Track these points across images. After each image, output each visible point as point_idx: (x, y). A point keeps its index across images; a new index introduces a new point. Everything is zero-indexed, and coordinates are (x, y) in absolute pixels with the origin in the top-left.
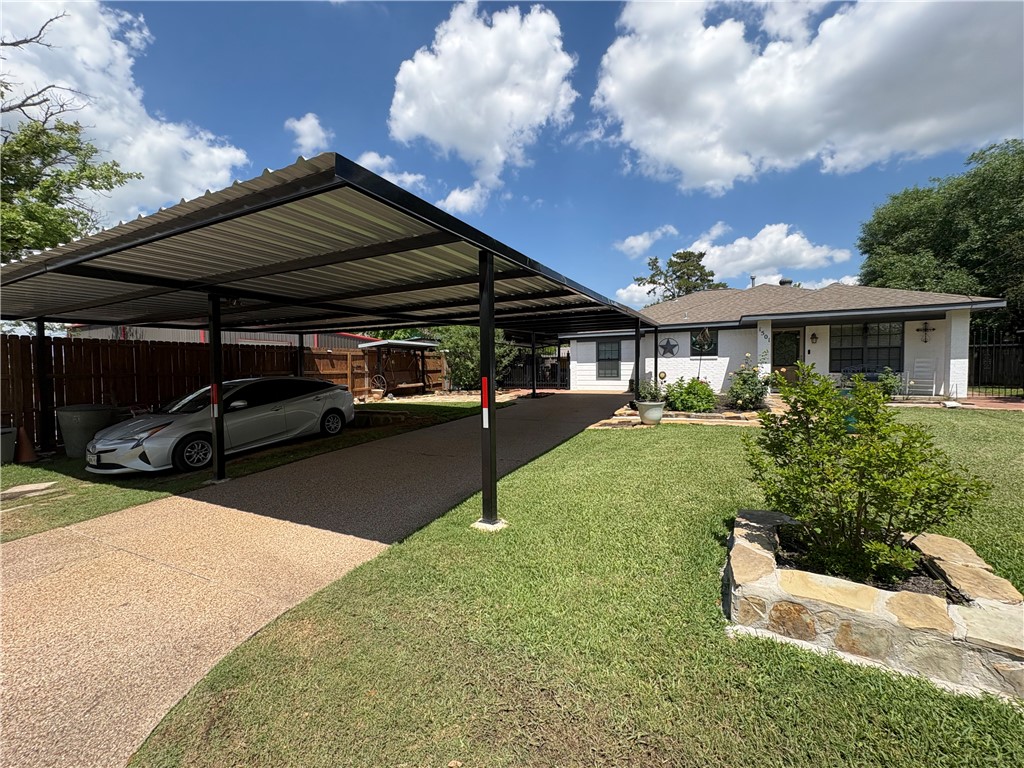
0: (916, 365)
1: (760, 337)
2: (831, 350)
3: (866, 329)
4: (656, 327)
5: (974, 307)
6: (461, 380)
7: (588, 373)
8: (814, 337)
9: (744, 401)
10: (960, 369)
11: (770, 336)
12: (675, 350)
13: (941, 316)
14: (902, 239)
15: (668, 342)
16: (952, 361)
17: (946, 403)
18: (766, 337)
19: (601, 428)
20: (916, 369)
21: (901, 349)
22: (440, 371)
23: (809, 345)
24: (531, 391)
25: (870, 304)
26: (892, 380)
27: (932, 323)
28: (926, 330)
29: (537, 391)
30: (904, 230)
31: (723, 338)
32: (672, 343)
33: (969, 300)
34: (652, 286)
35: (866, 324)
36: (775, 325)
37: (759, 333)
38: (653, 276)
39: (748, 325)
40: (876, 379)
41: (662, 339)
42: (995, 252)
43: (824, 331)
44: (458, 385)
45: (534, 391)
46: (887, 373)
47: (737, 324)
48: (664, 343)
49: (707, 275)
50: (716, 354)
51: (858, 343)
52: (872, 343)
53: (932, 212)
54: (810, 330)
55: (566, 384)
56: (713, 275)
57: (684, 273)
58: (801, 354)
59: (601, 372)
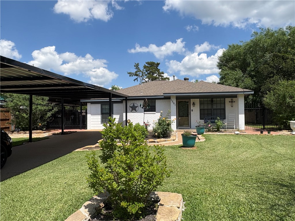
0: (229, 116)
1: (172, 104)
2: (200, 110)
3: (212, 101)
4: (126, 98)
5: (244, 93)
6: (20, 125)
7: (96, 120)
8: (194, 104)
9: (158, 134)
10: (242, 118)
11: (175, 103)
12: (137, 109)
13: (236, 96)
14: (230, 64)
15: (134, 105)
16: (239, 115)
17: (235, 132)
18: (174, 103)
19: (84, 150)
20: (229, 118)
21: (224, 109)
22: (8, 120)
23: (192, 108)
24: (60, 131)
25: (211, 90)
26: (219, 123)
27: (234, 99)
28: (232, 102)
29: (65, 131)
30: (232, 60)
31: (158, 104)
32: (136, 105)
33: (243, 91)
34: (136, 77)
35: (212, 99)
36: (178, 98)
37: (171, 102)
38: (136, 72)
39: (167, 98)
40: (214, 122)
41: (130, 104)
42: (258, 72)
43: (197, 101)
44: (18, 128)
45: (63, 131)
46: (218, 120)
47: (163, 97)
48: (132, 105)
49: (160, 73)
50: (155, 111)
51: (210, 107)
52: (215, 107)
53: (239, 54)
54: (192, 101)
55: (85, 126)
56: (163, 73)
57: (151, 72)
58: (189, 111)
59: (103, 120)
